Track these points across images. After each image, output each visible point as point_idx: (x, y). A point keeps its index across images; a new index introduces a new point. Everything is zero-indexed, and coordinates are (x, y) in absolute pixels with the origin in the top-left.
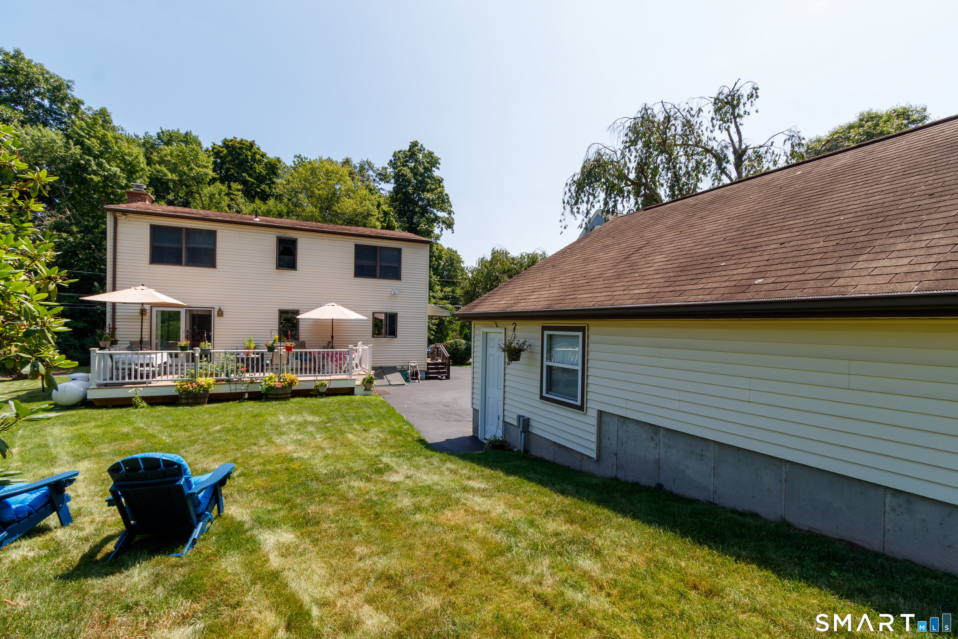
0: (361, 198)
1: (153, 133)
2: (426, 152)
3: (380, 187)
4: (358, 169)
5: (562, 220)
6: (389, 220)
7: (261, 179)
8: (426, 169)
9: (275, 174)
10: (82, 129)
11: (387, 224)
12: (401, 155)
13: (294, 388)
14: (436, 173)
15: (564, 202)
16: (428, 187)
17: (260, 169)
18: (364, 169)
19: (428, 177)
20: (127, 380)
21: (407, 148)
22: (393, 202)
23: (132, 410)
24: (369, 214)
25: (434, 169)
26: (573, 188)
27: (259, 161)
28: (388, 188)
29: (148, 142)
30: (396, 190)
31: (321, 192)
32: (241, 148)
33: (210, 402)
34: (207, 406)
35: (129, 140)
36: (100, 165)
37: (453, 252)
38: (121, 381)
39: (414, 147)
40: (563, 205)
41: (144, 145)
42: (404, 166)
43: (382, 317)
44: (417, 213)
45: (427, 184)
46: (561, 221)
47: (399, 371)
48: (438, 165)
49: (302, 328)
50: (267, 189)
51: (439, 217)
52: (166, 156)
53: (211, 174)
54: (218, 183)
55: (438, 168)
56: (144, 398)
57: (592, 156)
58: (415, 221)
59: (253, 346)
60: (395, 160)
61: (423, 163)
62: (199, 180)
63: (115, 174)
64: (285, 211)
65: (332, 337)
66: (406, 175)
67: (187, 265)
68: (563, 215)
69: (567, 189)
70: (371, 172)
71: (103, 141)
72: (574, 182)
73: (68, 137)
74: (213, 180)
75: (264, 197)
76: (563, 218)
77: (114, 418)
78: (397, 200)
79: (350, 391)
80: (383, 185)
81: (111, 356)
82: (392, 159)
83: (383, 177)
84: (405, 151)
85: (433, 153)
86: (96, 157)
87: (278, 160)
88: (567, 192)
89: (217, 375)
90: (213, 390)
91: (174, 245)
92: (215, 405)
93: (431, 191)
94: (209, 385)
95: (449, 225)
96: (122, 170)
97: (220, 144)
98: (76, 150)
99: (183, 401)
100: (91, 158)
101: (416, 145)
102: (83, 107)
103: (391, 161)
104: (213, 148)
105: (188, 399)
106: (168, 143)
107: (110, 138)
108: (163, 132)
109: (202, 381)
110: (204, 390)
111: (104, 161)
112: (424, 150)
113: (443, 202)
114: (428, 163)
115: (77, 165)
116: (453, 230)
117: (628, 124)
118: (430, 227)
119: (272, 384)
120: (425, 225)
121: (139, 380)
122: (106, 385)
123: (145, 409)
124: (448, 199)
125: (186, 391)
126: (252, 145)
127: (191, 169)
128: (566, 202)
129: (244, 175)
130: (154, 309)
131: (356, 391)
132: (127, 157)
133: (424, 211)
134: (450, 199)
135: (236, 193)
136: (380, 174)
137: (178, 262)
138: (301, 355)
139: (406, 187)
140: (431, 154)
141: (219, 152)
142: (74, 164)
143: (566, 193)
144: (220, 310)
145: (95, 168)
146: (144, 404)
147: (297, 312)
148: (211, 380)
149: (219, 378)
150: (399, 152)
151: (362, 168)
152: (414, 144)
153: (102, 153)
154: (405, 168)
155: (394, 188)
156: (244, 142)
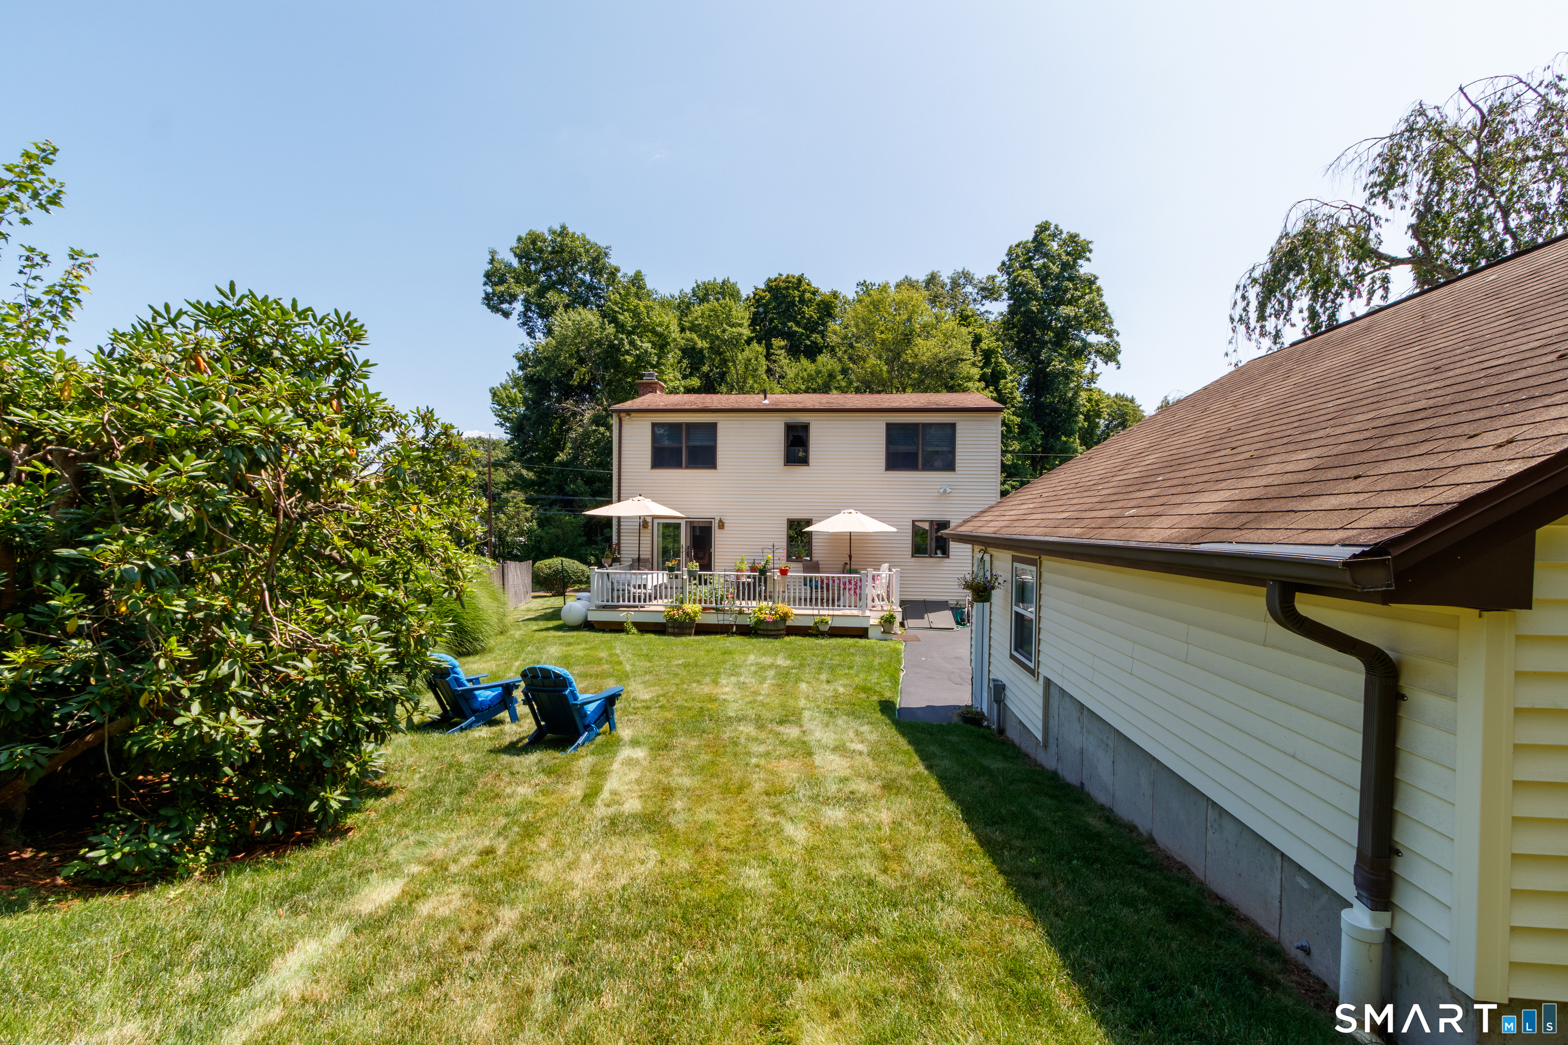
0: (945, 335)
1: (688, 290)
2: (1063, 236)
3: (983, 309)
4: (948, 287)
5: (1230, 352)
6: (996, 363)
7: (812, 327)
8: (1065, 266)
9: (830, 315)
10: (616, 303)
11: (993, 370)
12: (1019, 251)
13: (789, 623)
14: (1085, 268)
15: (1232, 320)
16: (1069, 296)
17: (810, 312)
18: (959, 285)
19: (1071, 279)
20: (621, 603)
21: (1030, 237)
22: (1008, 329)
23: (623, 636)
24: (958, 360)
25: (1080, 262)
26: (1253, 293)
27: (810, 301)
28: (998, 308)
29: (683, 302)
30: (1012, 311)
31: (883, 336)
32: (787, 288)
33: (698, 633)
34: (693, 638)
35: (663, 304)
36: (632, 343)
37: (1127, 400)
38: (616, 603)
39: (1042, 232)
40: (1231, 326)
41: (679, 306)
42: (1023, 268)
43: (926, 526)
44: (1047, 343)
45: (1066, 290)
46: (1227, 355)
47: (952, 609)
48: (1088, 255)
49: (816, 542)
50: (820, 340)
51: (1090, 345)
52: (696, 319)
53: (746, 332)
54: (755, 344)
55: (1088, 260)
56: (635, 624)
57: (1296, 226)
58: (1043, 357)
59: (745, 566)
60: (1010, 260)
61: (1059, 255)
62: (735, 343)
63: (646, 351)
64: (839, 368)
65: (850, 557)
66: (1027, 283)
67: (687, 467)
68: (1230, 342)
69: (1239, 294)
70: (969, 289)
71: (636, 314)
72: (1255, 281)
73: (604, 316)
74: (749, 342)
75: (812, 352)
76: (1231, 349)
77: (602, 642)
78: (1014, 326)
79: (862, 633)
80: (989, 305)
81: (608, 575)
82: (1006, 259)
83: (989, 292)
84: (1027, 242)
85: (1077, 236)
86: (629, 334)
87: (835, 295)
88: (1239, 300)
89: (706, 602)
90: (701, 619)
91: (675, 445)
92: (703, 638)
93: (1072, 302)
94: (695, 613)
95: (1110, 355)
96: (654, 344)
97: (763, 287)
98: (611, 329)
99: (670, 630)
100: (624, 337)
101: (1046, 229)
102: (619, 275)
103: (1003, 264)
104: (755, 294)
105: (674, 627)
106: (703, 300)
107: (642, 309)
108: (698, 286)
109: (689, 607)
110: (690, 618)
111: (636, 337)
112: (1061, 232)
113: (1096, 317)
114: (1068, 254)
115: (612, 346)
116: (1118, 363)
117: (1377, 149)
118: (1069, 364)
119: (762, 616)
120: (1061, 362)
121: (632, 603)
122: (604, 607)
123: (634, 637)
124: (1105, 311)
125: (671, 619)
126: (800, 280)
127: (724, 331)
128: (1237, 318)
129: (790, 324)
130: (656, 521)
131: (871, 633)
132: (658, 329)
133: (1062, 337)
134: (1109, 311)
135: (779, 352)
136: (983, 289)
137: (678, 465)
138: (811, 581)
139: (1026, 302)
140: (1073, 238)
141: (762, 298)
142: (609, 346)
143: (1235, 303)
144: (720, 521)
145: (627, 347)
146: (634, 630)
147: (809, 523)
148: (698, 607)
149: (708, 605)
150: (1018, 246)
151: (955, 284)
152: (1043, 228)
153: (634, 327)
154: (1026, 272)
155: (1009, 306)
156: (791, 279)
